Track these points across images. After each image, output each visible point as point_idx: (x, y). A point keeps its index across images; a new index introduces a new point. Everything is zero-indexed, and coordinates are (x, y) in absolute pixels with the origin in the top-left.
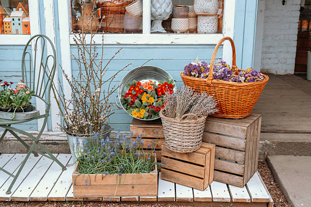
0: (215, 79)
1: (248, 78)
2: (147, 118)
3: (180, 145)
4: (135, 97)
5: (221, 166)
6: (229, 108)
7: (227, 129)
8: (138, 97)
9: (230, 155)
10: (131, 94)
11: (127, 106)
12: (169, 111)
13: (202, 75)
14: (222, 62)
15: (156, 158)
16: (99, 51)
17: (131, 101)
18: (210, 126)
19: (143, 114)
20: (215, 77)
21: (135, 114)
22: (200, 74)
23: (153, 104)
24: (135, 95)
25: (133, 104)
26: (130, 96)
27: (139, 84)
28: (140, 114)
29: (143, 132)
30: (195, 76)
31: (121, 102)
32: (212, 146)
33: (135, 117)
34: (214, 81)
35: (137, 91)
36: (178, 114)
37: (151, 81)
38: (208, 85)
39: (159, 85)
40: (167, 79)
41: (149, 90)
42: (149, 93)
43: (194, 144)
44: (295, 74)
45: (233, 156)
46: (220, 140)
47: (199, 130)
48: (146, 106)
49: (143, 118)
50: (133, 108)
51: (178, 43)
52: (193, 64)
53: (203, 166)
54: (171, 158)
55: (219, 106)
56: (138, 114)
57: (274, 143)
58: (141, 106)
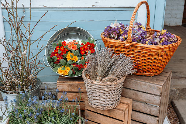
0: (133, 41)
1: (163, 39)
2: (72, 75)
3: (101, 104)
4: (61, 56)
5: (138, 117)
6: (146, 67)
7: (144, 87)
8: (63, 56)
9: (146, 109)
10: (57, 53)
11: (54, 64)
12: (91, 71)
13: (121, 37)
14: (138, 24)
15: (80, 111)
16: (28, 14)
17: (57, 60)
18: (128, 83)
19: (68, 71)
20: (133, 40)
21: (61, 71)
22: (119, 36)
23: (77, 61)
24: (61, 54)
25: (59, 62)
26: (56, 55)
27: (64, 43)
28: (66, 72)
29: (68, 87)
30: (114, 38)
31: (48, 61)
32: (129, 101)
33: (61, 74)
34: (133, 43)
35: (62, 51)
36: (99, 75)
37: (75, 41)
38: (127, 48)
39: (82, 44)
40: (89, 39)
41: (73, 49)
42: (73, 52)
43: (113, 102)
44: (182, 25)
45: (149, 110)
46: (137, 95)
47: (119, 90)
48: (70, 65)
49: (68, 76)
50: (59, 66)
51: (99, 7)
52: (113, 26)
53: (122, 121)
54: (93, 112)
55: (137, 67)
56: (63, 72)
57: (178, 89)
58: (66, 64)
